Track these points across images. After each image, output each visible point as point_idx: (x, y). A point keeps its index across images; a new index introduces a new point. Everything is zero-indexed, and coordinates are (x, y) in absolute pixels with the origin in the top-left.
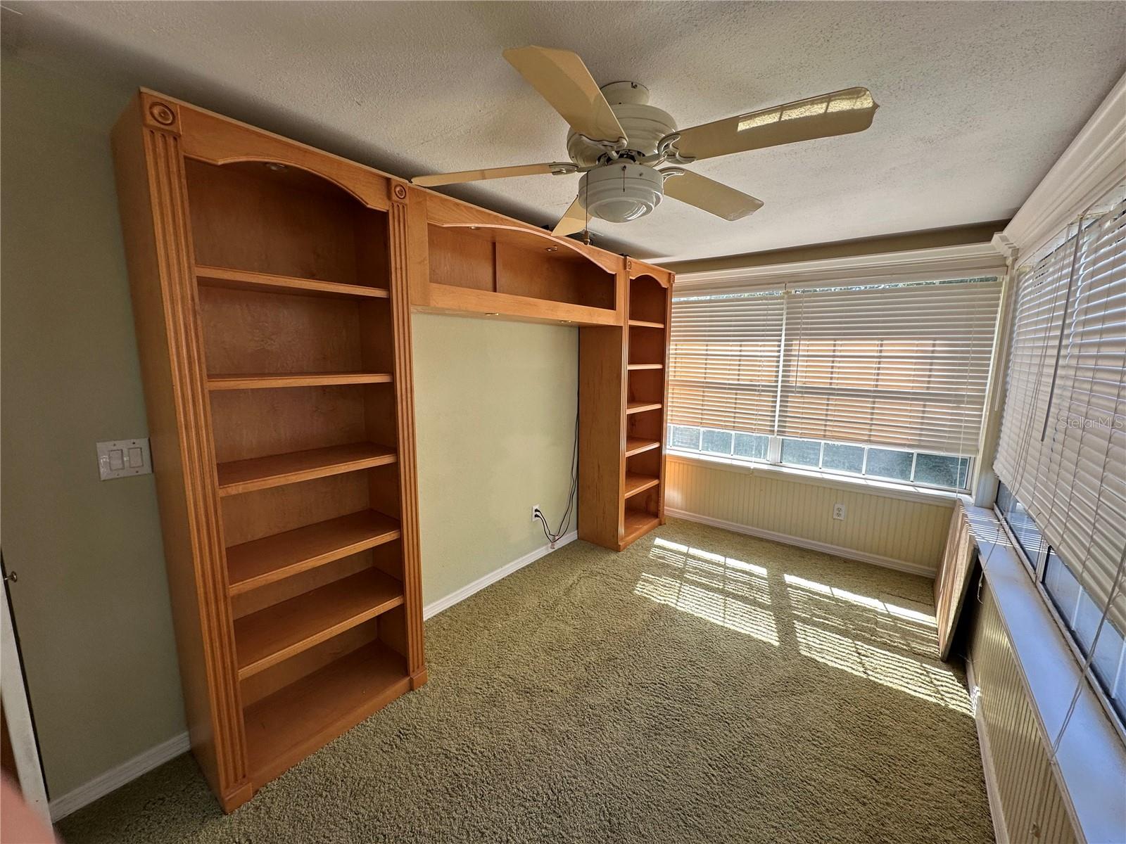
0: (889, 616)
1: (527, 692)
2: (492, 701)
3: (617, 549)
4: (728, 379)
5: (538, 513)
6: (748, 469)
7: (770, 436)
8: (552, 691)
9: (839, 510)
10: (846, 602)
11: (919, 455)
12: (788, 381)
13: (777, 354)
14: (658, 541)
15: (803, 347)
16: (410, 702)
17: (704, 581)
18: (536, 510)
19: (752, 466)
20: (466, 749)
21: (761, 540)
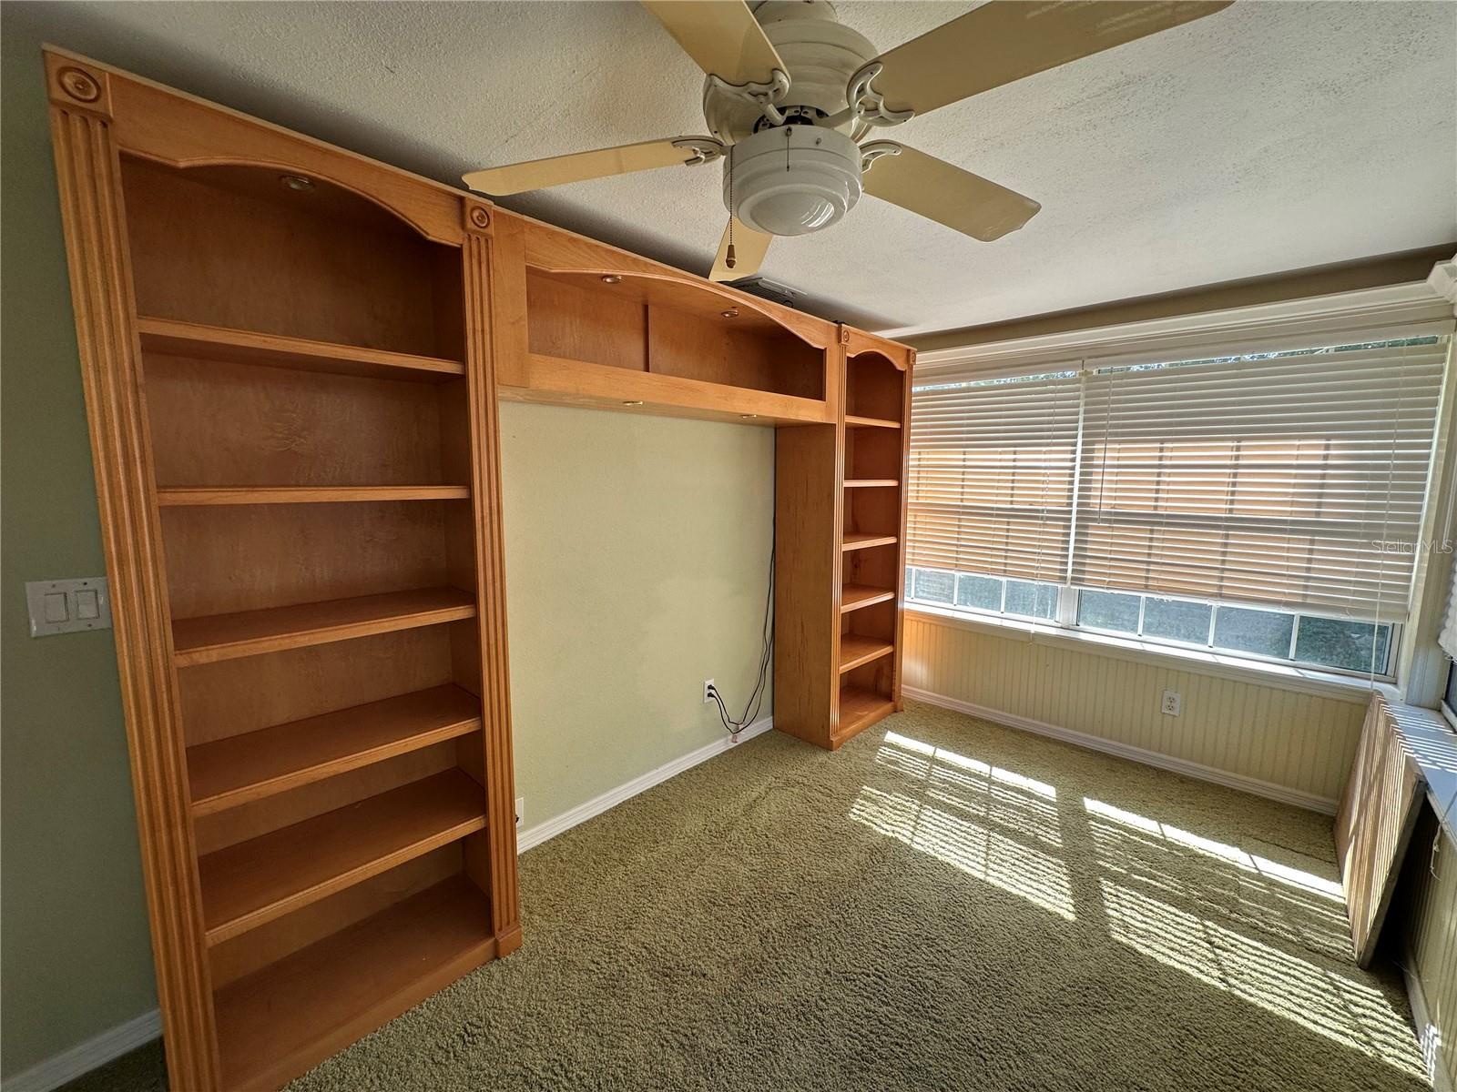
0: (1259, 877)
1: (666, 974)
2: (612, 986)
3: (828, 747)
4: (997, 502)
5: (713, 692)
6: (1026, 633)
7: (1060, 586)
8: (704, 975)
9: (1172, 700)
10: (1184, 849)
11: (1302, 618)
12: (1087, 505)
13: (1070, 464)
14: (891, 737)
15: (1109, 453)
16: (491, 977)
17: (955, 802)
18: (710, 687)
19: (1033, 629)
20: (557, 1069)
21: (1047, 740)
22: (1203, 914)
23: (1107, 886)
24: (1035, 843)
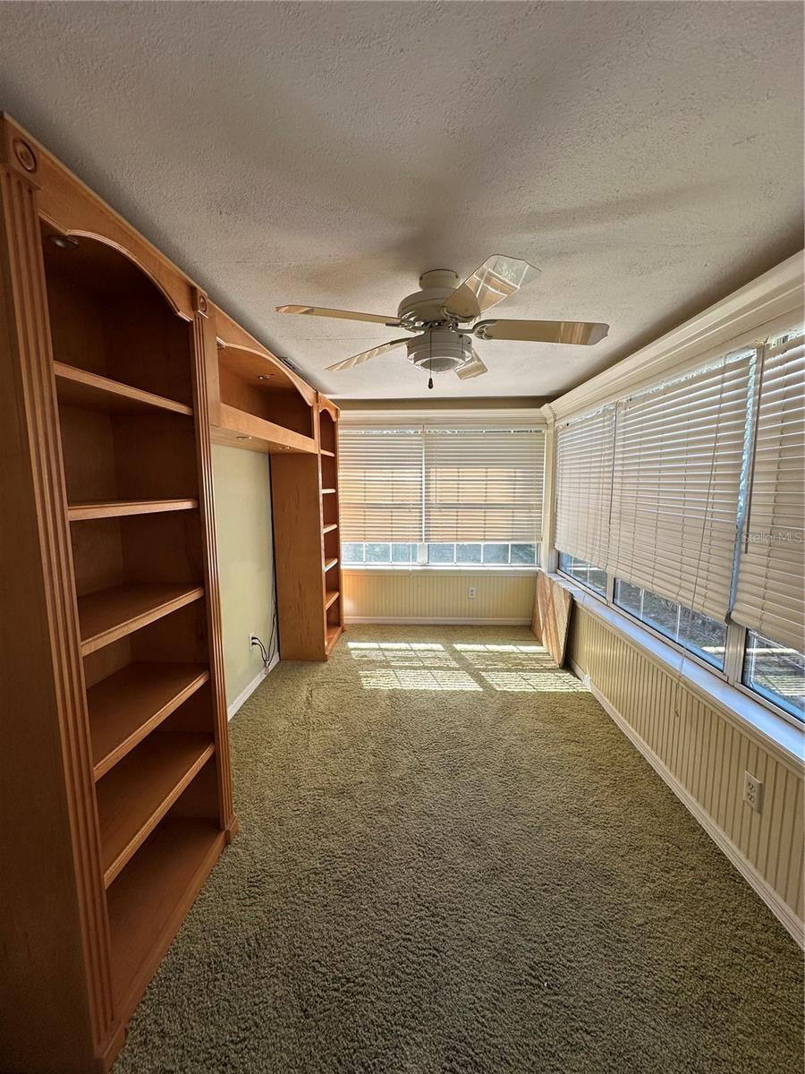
0: (522, 653)
1: (342, 793)
2: (318, 813)
3: (324, 659)
4: (385, 500)
5: (254, 641)
6: (407, 571)
7: (418, 544)
8: (361, 783)
9: (472, 591)
10: (497, 652)
11: (512, 546)
12: (429, 500)
13: (420, 479)
14: (351, 645)
15: (436, 473)
17: (407, 664)
18: (253, 638)
19: (410, 568)
20: (329, 858)
21: (423, 625)
22: (516, 671)
23: (483, 674)
24: (450, 669)
